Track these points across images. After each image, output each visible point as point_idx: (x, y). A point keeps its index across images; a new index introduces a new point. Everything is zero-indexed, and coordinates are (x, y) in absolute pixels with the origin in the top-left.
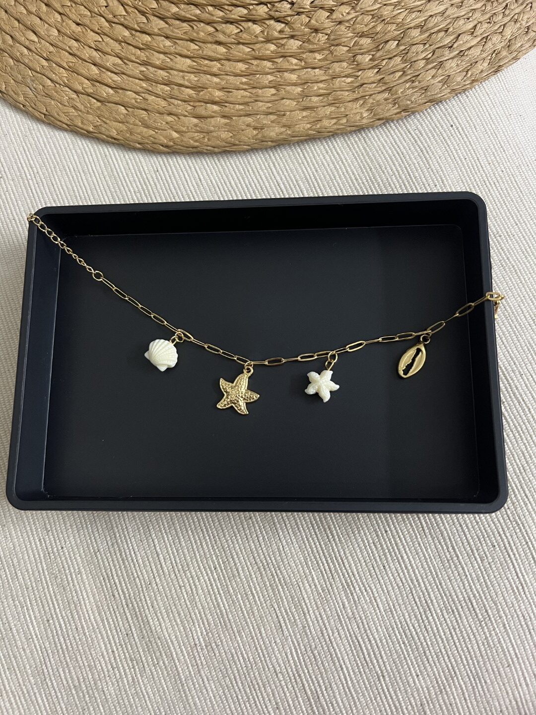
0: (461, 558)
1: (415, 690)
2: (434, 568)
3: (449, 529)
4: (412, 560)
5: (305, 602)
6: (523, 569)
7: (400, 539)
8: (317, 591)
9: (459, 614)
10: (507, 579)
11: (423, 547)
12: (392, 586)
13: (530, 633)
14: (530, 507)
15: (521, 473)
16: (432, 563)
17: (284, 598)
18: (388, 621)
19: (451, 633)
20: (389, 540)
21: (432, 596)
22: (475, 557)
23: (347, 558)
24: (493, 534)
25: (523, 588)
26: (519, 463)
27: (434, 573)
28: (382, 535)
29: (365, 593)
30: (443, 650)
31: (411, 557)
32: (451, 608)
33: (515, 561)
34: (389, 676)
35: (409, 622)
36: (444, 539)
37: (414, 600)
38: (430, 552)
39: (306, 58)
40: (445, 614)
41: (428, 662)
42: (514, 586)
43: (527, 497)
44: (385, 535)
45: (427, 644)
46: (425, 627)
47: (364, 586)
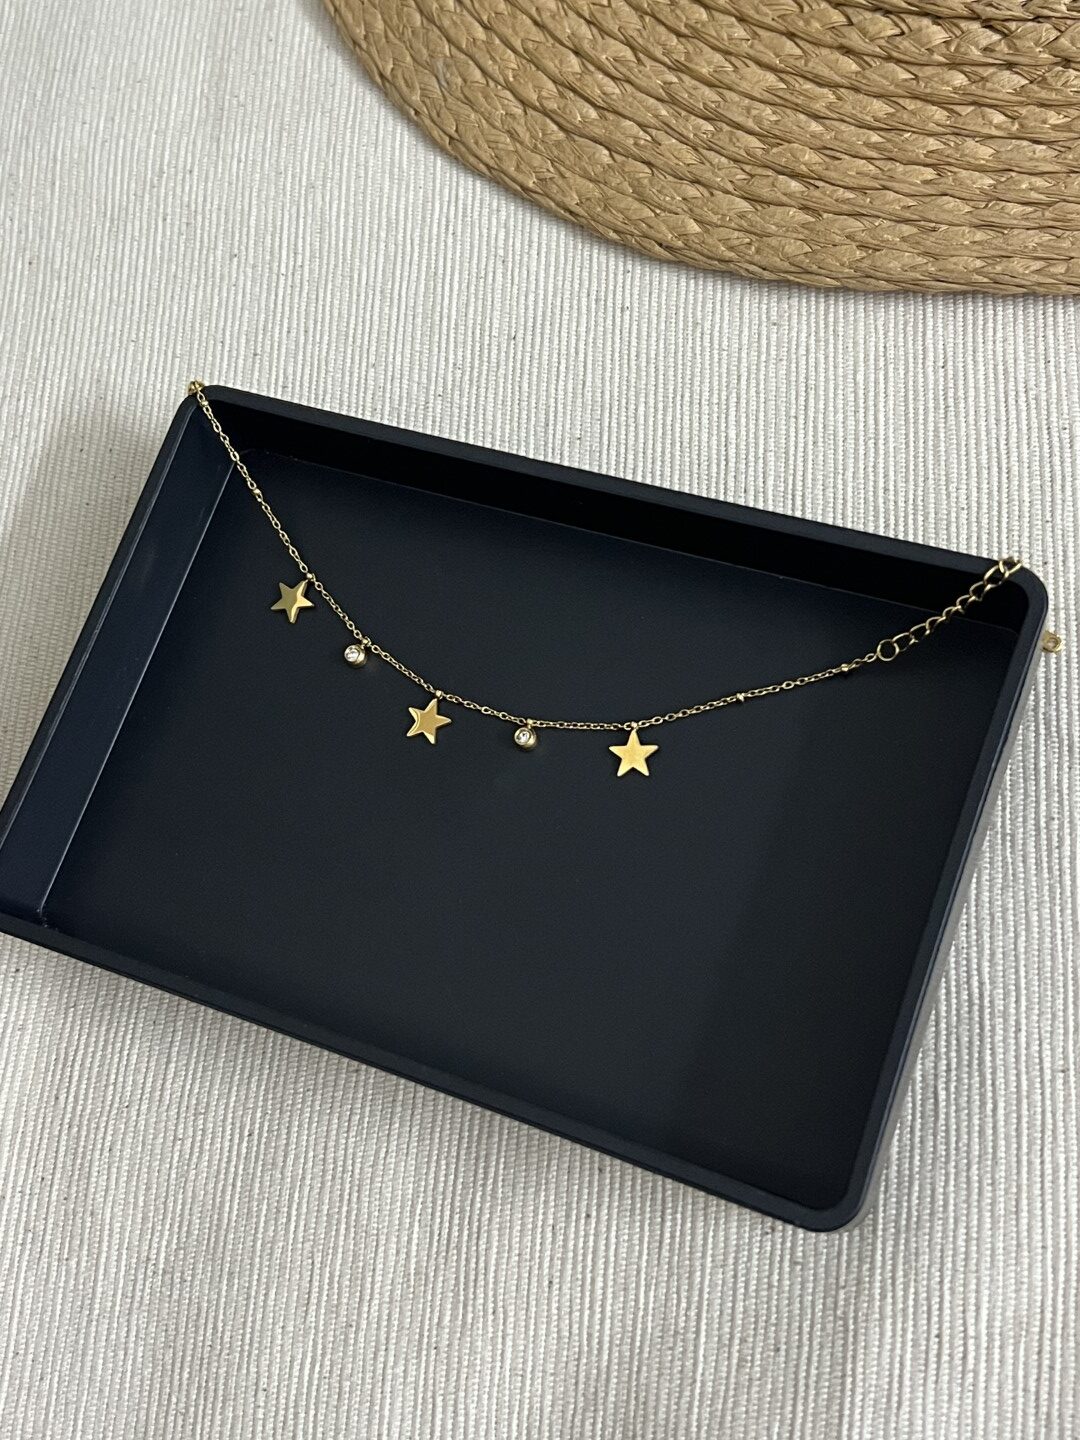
0: (703, 1339)
3: (709, 1271)
4: (610, 1296)
7: (607, 1245)
8: (406, 1266)
11: (643, 1283)
17: (340, 1250)
18: (507, 1392)
20: (586, 1236)
21: (613, 1385)
22: (729, 1352)
24: (789, 1324)
28: (577, 1220)
29: (491, 1317)
31: (610, 1290)
33: (800, 1402)
36: (690, 1286)
44: (583, 1221)
47: (495, 1302)
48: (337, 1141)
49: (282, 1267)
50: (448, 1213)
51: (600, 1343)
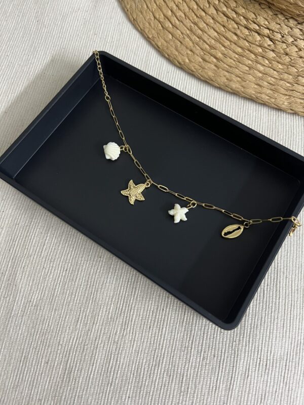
0: (193, 350)
2: (175, 346)
4: (167, 333)
5: (98, 317)
6: (222, 379)
7: (168, 319)
8: (108, 316)
9: (172, 379)
11: (177, 331)
12: (147, 340)
14: (247, 349)
15: (254, 328)
16: (176, 343)
17: (89, 308)
19: (161, 387)
20: (162, 315)
21: (165, 360)
22: (200, 355)
23: (134, 309)
24: (218, 349)
25: (216, 389)
28: (160, 310)
29: (131, 334)
30: (151, 393)
32: (170, 373)
33: (220, 372)
34: (114, 387)
35: (143, 365)
36: (191, 335)
37: (154, 355)
38: (179, 336)
40: (165, 374)
41: (139, 394)
42: (212, 385)
43: (249, 342)
45: (145, 384)
46: (150, 374)
47: (133, 330)
48: (92, 277)
49: (71, 310)
50: (122, 302)
51: (162, 346)
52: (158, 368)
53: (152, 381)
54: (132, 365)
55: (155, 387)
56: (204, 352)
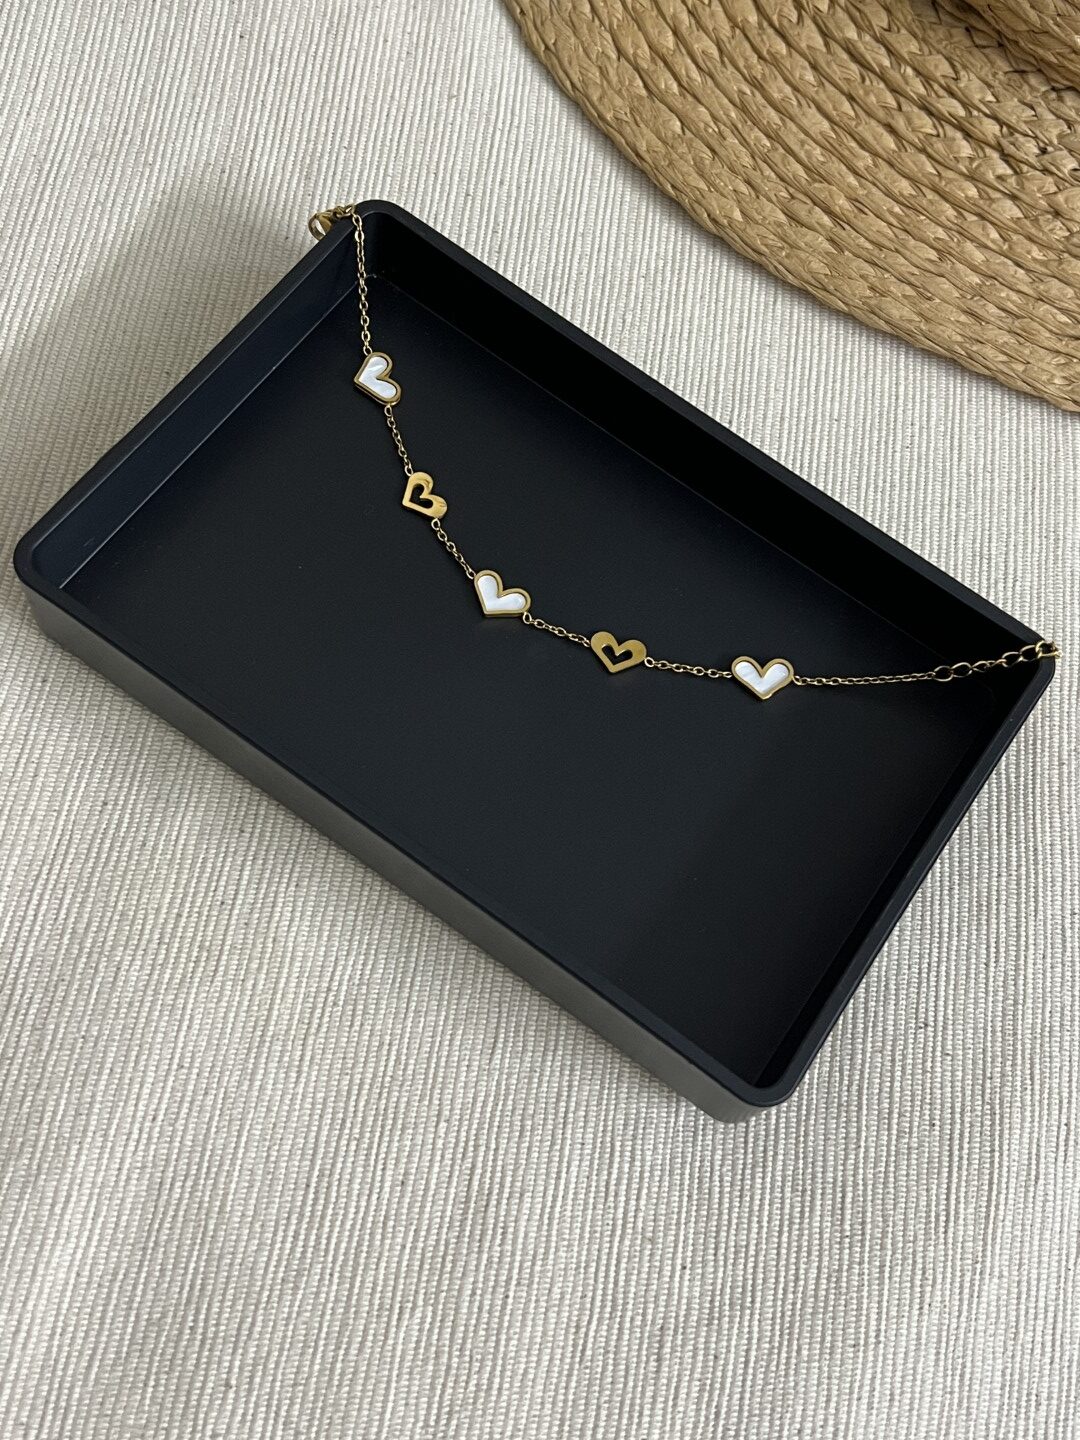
0: (865, 1112)
1: (666, 1292)
2: (808, 1106)
3: (869, 1055)
6: (963, 1189)
9: (812, 1201)
10: (928, 1190)
13: (921, 1308)
14: (1029, 1098)
15: (1042, 1036)
16: (808, 1095)
18: (680, 1145)
19: (781, 1225)
22: (889, 1124)
24: (942, 1105)
25: (947, 1221)
26: (1048, 1020)
27: (804, 1112)
30: (752, 1248)
32: (803, 1185)
33: (955, 1169)
35: (717, 1168)
36: (852, 1066)
37: (746, 1137)
38: (816, 1076)
39: (1015, 243)
40: (788, 1189)
41: (715, 1255)
42: (933, 1208)
43: (1032, 1079)
45: (730, 1221)
46: (742, 1190)
52: (764, 1172)
53: (751, 1211)
54: (683, 1167)
55: (760, 1227)
56: (900, 1115)
